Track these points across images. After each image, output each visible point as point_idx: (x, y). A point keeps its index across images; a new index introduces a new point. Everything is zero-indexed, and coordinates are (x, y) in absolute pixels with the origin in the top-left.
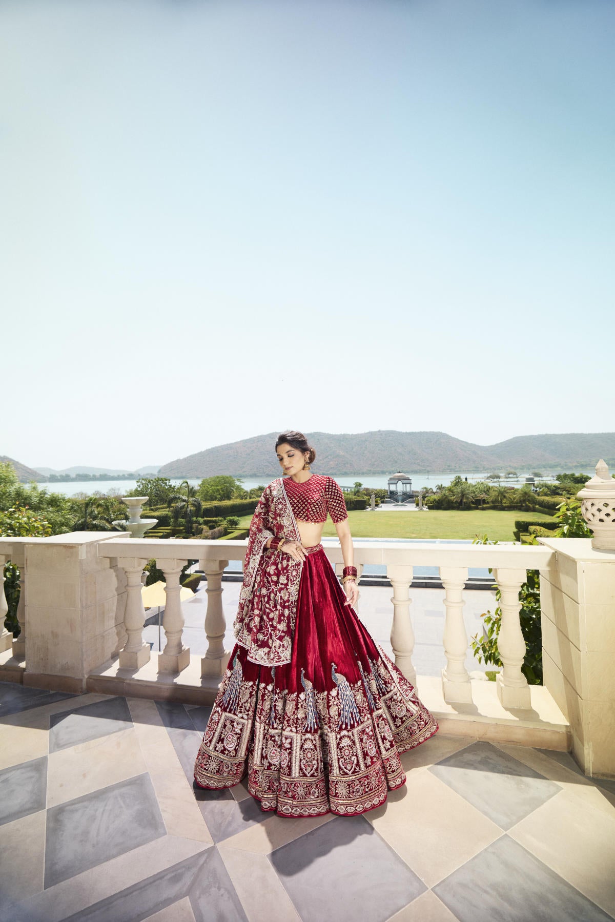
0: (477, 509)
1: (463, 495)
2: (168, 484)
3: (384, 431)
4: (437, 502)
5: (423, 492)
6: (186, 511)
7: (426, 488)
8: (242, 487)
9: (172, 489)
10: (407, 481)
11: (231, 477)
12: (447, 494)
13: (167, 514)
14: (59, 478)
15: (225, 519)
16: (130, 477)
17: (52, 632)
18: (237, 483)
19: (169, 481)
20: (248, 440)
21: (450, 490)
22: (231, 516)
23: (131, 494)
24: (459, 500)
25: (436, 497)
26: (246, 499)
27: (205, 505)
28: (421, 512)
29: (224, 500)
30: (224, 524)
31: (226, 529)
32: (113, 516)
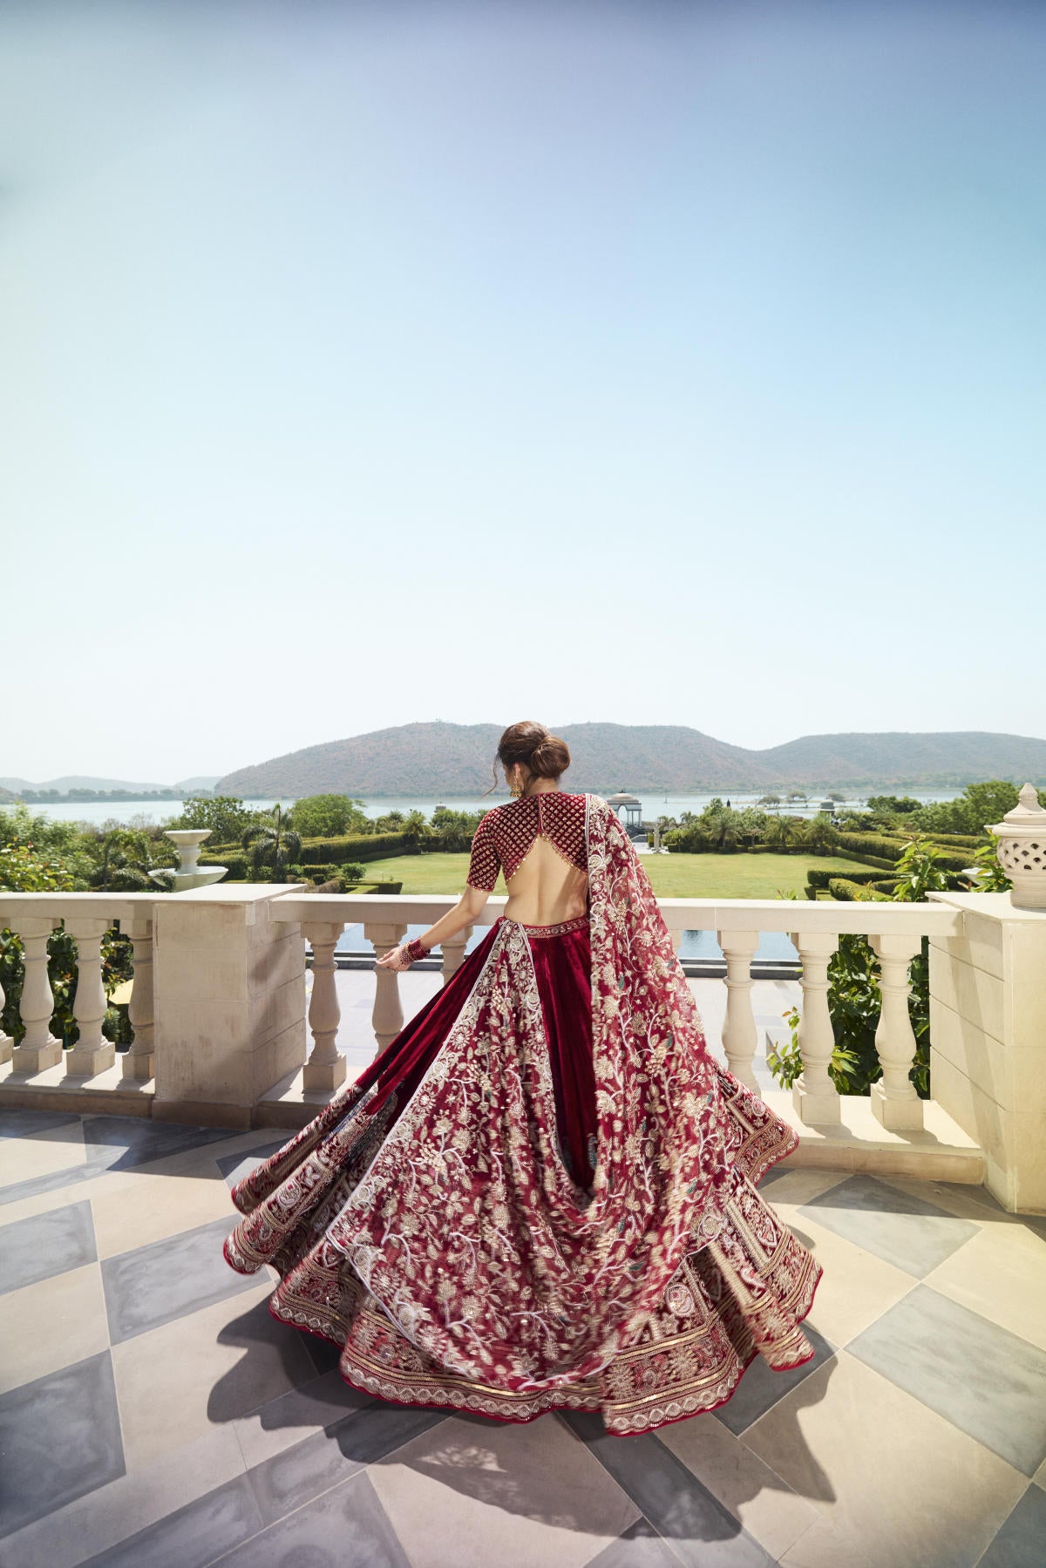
0: (745, 851)
1: (724, 829)
2: (238, 807)
3: (595, 724)
4: (683, 840)
5: (659, 824)
6: (275, 853)
7: (664, 818)
8: (364, 814)
9: (246, 816)
10: (633, 806)
11: (345, 797)
12: (699, 828)
13: (240, 859)
14: (39, 796)
15: (340, 867)
16: (167, 795)
17: (201, 1038)
18: (355, 807)
19: (241, 802)
20: (369, 735)
21: (704, 821)
22: (351, 862)
23: (173, 824)
24: (718, 838)
25: (682, 832)
26: (370, 833)
27: (307, 843)
28: (659, 857)
29: (333, 836)
30: (340, 874)
31: (343, 883)
32: (151, 860)
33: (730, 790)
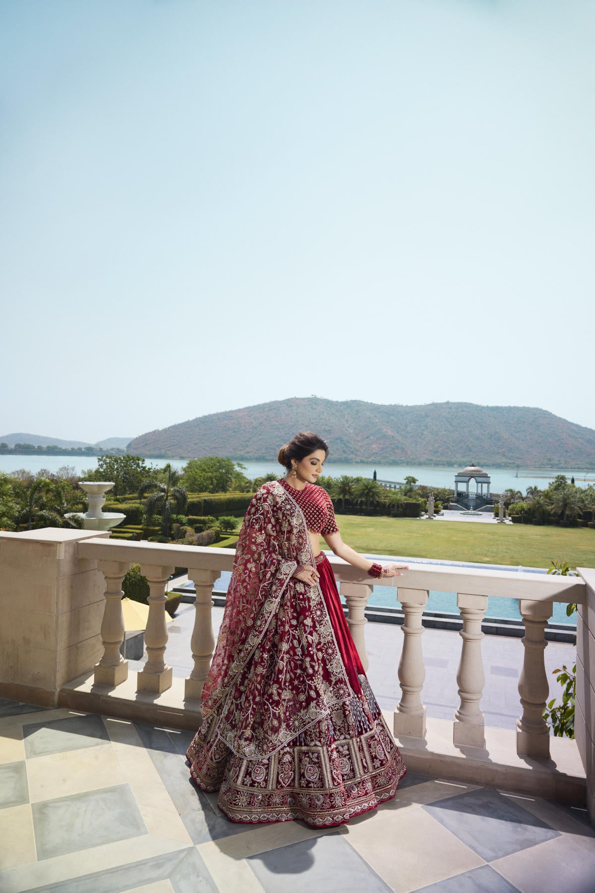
0: (585, 525)
1: (566, 504)
2: (140, 464)
3: (454, 404)
4: (526, 512)
5: (506, 496)
6: (165, 505)
7: (511, 491)
8: (244, 475)
9: (146, 472)
10: (483, 479)
11: (229, 460)
12: (542, 502)
13: (138, 508)
15: (218, 519)
16: (89, 451)
18: (237, 469)
19: (143, 461)
20: (254, 407)
21: (547, 495)
22: (227, 516)
23: (89, 476)
24: (560, 512)
25: (525, 505)
26: (248, 491)
27: (192, 497)
28: (502, 526)
29: (217, 492)
30: (216, 526)
31: (218, 533)
32: (65, 505)
33: (578, 468)
